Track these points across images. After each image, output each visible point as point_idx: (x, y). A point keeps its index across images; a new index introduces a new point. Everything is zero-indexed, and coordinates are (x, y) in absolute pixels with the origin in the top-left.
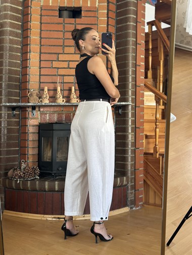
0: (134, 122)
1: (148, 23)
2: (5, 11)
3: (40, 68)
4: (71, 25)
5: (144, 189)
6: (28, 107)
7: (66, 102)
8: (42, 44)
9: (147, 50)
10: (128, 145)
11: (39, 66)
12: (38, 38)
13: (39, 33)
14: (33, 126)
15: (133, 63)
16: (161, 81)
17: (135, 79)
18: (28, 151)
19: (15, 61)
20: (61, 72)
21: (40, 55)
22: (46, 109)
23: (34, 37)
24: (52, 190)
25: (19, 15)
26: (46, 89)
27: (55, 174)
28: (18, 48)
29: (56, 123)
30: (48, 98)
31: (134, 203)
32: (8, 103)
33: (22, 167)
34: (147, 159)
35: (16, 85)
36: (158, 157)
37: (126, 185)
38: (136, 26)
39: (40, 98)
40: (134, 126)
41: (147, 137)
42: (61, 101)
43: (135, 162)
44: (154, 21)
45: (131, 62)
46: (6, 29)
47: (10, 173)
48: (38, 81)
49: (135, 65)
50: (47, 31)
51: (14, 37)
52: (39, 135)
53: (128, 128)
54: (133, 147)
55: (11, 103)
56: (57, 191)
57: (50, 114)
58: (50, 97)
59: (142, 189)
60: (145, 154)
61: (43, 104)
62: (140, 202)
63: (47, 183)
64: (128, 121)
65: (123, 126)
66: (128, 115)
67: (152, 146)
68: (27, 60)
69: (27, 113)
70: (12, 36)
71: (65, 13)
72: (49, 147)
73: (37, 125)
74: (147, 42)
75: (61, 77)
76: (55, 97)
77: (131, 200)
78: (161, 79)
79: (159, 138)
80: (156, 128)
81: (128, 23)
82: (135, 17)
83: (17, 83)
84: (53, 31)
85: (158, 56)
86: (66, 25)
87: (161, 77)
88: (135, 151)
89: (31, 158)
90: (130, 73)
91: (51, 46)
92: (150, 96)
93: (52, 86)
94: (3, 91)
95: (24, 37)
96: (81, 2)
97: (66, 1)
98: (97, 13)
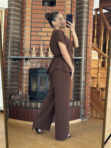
0: (85, 69)
1: (95, 10)
2: (11, 2)
3: (31, 36)
4: (50, 11)
5: (90, 108)
6: (24, 59)
7: (46, 56)
8: (32, 22)
9: (94, 25)
10: (81, 82)
11: (30, 35)
12: (30, 18)
13: (31, 15)
14: (26, 70)
15: (85, 34)
16: (102, 45)
17: (86, 44)
18: (23, 85)
19: (16, 32)
20: (43, 38)
21: (31, 28)
22: (34, 60)
23: (27, 17)
24: (36, 108)
25: (19, 4)
26: (34, 48)
27: (38, 98)
28: (18, 24)
29: (39, 69)
30: (35, 53)
31: (84, 116)
32: (12, 56)
33: (20, 94)
34: (92, 91)
35: (17, 46)
36: (99, 90)
37: (80, 106)
38: (88, 11)
39: (30, 54)
40: (85, 71)
41: (92, 78)
42: (42, 56)
43: (85, 93)
44: (99, 8)
45: (84, 33)
46: (11, 12)
47: (13, 97)
48: (30, 43)
49: (87, 35)
50: (35, 14)
51: (16, 17)
52: (29, 75)
53: (81, 72)
54: (84, 84)
55: (14, 56)
56: (39, 109)
57: (36, 63)
58: (36, 53)
59: (89, 109)
60: (92, 88)
61: (32, 57)
62: (88, 116)
63: (33, 104)
64: (82, 68)
65: (79, 71)
66: (82, 65)
67: (95, 83)
68: (23, 31)
69: (23, 62)
70: (15, 17)
71: (46, 3)
72: (35, 82)
73: (28, 70)
74: (94, 21)
75: (43, 41)
76: (39, 53)
77: (82, 115)
78: (102, 43)
79: (100, 79)
80: (98, 73)
81: (83, 10)
82: (88, 6)
83: (17, 45)
84: (39, 14)
85: (100, 29)
86: (46, 10)
87: (102, 42)
88: (85, 86)
89: (25, 89)
90: (84, 40)
91: (38, 23)
92: (95, 53)
93: (37, 47)
94: (9, 49)
95: (22, 17)
98: (65, 3)
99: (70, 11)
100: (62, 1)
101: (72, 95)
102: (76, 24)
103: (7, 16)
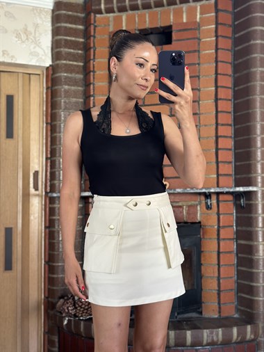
12: (105, 84)
13: (108, 77)
25: (80, 52)
28: (77, 102)
37: (253, 340)
45: (258, 111)
46: (58, 75)
64: (256, 218)
65: (249, 229)
69: (90, 206)
70: (69, 85)
81: (252, 42)
90: (258, 131)
95: (87, 84)
96: (172, 17)
97: (147, 19)
98: (197, 32)
99: (214, 51)
100: (190, 27)
101: (233, 303)
102: (235, 87)
103: (50, 85)
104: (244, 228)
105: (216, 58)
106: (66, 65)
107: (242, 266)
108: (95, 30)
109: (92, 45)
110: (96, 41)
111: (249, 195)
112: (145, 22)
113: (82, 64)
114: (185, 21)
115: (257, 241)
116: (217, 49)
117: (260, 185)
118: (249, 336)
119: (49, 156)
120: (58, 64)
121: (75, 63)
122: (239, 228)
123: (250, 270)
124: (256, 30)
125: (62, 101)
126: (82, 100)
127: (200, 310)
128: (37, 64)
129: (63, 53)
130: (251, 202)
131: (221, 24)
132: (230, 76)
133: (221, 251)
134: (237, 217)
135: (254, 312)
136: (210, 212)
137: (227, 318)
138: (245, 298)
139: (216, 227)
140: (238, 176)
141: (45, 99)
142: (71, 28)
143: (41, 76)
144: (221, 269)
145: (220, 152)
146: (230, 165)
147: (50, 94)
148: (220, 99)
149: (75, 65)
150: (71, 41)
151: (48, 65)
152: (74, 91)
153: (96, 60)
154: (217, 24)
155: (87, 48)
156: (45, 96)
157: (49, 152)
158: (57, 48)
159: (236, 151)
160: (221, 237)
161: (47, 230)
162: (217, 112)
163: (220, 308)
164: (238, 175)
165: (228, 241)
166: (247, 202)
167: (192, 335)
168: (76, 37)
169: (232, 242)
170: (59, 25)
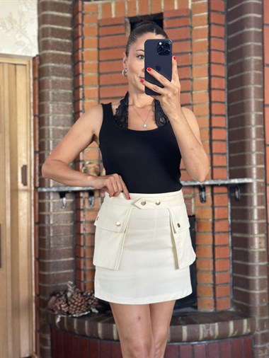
0: (264, 214)
8: (101, 84)
10: (252, 257)
12: (95, 74)
13: (96, 66)
14: (92, 222)
15: (257, 103)
17: (262, 133)
19: (63, 115)
21: (99, 102)
23: (89, 74)
25: (68, 41)
28: (66, 93)
37: (249, 334)
38: (262, 33)
40: (264, 221)
43: (268, 290)
45: (253, 101)
46: (45, 65)
49: (263, 106)
50: (108, 60)
51: (60, 76)
54: (263, 261)
66: (251, 201)
69: (82, 200)
81: (246, 30)
82: (259, 16)
88: (268, 268)
89: (90, 277)
90: (253, 121)
95: (76, 74)
96: (163, 4)
97: (137, 7)
98: (189, 19)
99: (206, 39)
100: (181, 15)
101: (229, 297)
102: (228, 76)
103: (37, 76)
104: (239, 221)
105: (209, 46)
106: (53, 54)
107: (237, 259)
108: (83, 17)
109: (80, 34)
110: (84, 29)
111: (244, 187)
112: (135, 9)
113: (70, 54)
114: (176, 7)
115: (253, 233)
116: (210, 37)
117: (255, 176)
118: (246, 330)
119: (37, 149)
120: (45, 54)
121: (63, 53)
122: (234, 221)
123: (246, 263)
124: (250, 18)
125: (50, 92)
126: (70, 91)
127: (195, 305)
128: (23, 54)
129: (50, 42)
130: (246, 194)
131: (214, 11)
132: (223, 65)
133: (216, 243)
134: (232, 210)
135: (250, 305)
136: (204, 205)
137: (222, 312)
138: (241, 292)
139: (211, 220)
140: (232, 168)
141: (32, 91)
142: (58, 17)
143: (28, 66)
144: (216, 262)
145: (214, 143)
146: (224, 157)
147: (37, 85)
148: (214, 89)
149: (63, 55)
150: (58, 29)
151: (34, 55)
152: (62, 82)
153: (85, 50)
154: (209, 11)
155: (75, 37)
156: (32, 87)
157: (37, 146)
158: (43, 37)
159: (231, 142)
160: (216, 230)
161: (37, 226)
162: (211, 102)
163: (215, 302)
164: (233, 166)
165: (223, 235)
166: (242, 194)
167: (188, 330)
168: (63, 25)
169: (227, 235)
170: (45, 13)
